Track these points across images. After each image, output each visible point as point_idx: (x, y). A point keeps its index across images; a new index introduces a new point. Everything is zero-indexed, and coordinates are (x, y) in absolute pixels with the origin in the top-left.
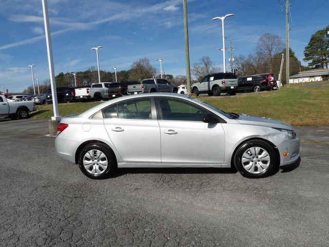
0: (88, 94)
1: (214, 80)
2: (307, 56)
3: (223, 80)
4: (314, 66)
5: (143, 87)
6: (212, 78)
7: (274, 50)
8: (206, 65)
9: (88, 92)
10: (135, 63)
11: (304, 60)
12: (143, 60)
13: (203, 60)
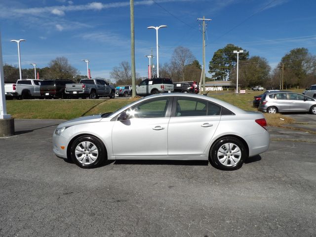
0: (14, 91)
1: (153, 84)
2: (212, 69)
3: (162, 84)
4: (216, 78)
5: (83, 87)
6: (151, 83)
7: (186, 61)
8: (126, 70)
9: (14, 89)
10: (53, 61)
11: (209, 72)
12: (61, 59)
13: (123, 65)
